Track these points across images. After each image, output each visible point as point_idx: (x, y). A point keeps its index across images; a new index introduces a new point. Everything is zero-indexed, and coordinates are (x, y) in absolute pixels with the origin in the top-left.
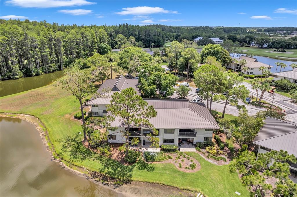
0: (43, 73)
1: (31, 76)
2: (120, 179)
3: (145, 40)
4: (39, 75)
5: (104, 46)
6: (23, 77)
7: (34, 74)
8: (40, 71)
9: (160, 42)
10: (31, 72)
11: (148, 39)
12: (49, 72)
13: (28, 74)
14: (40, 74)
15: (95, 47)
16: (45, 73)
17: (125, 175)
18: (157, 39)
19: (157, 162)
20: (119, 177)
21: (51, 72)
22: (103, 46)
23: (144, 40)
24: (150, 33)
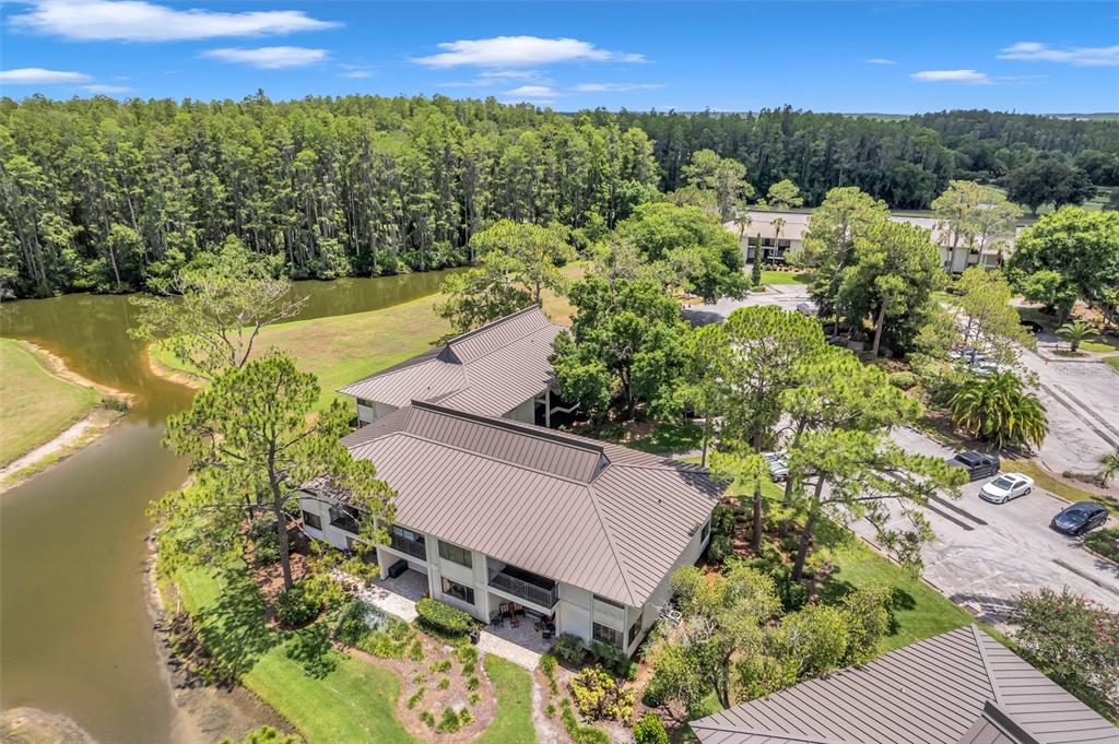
0: (407, 270)
1: (368, 274)
2: (220, 662)
3: (852, 176)
4: (396, 274)
5: (629, 193)
6: (349, 275)
7: (379, 269)
8: (400, 263)
9: (915, 184)
10: (371, 264)
11: (865, 172)
12: (428, 269)
13: (364, 267)
14: (397, 271)
15: (602, 193)
16: (416, 269)
17: (240, 655)
18: (905, 175)
19: (361, 654)
20: (220, 658)
21: (434, 269)
22: (625, 193)
23: (849, 177)
24: (880, 147)
